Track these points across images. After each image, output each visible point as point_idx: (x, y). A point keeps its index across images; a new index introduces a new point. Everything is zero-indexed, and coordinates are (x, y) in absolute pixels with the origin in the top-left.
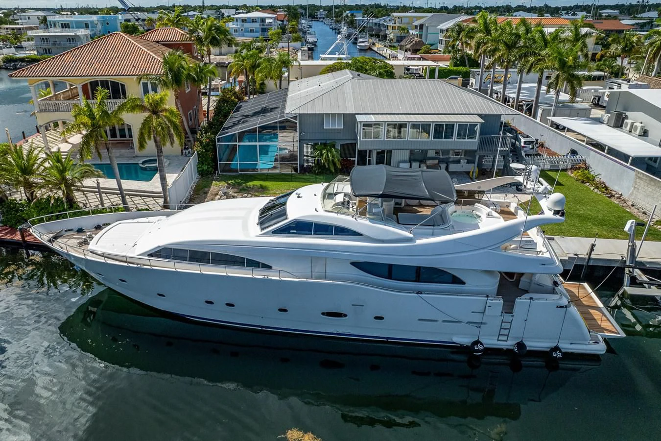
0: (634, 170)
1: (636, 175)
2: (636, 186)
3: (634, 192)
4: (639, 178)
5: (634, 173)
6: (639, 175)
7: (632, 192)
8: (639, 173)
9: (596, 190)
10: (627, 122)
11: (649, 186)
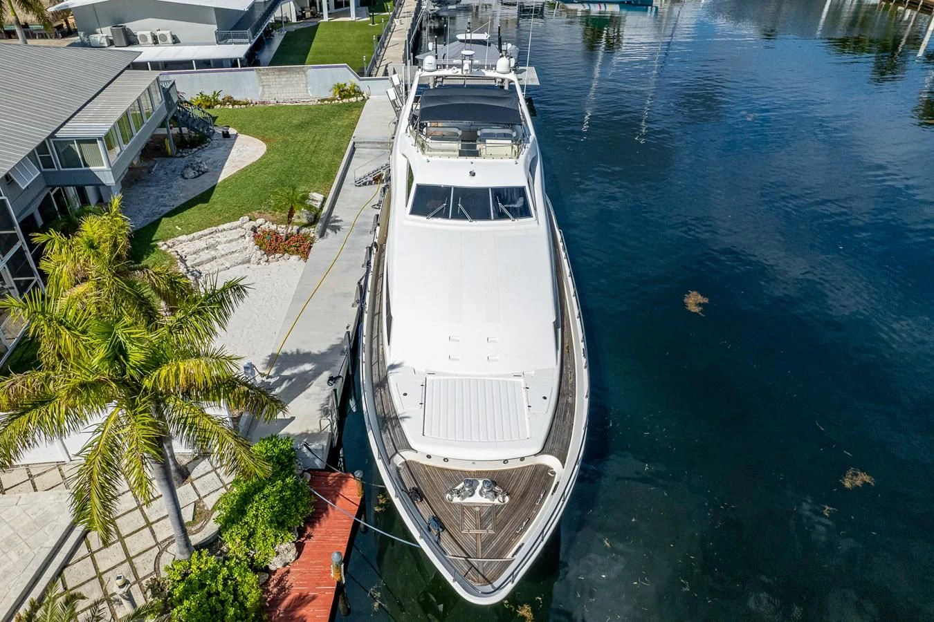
0: (253, 70)
1: (258, 73)
2: (265, 83)
3: (265, 90)
4: (263, 74)
5: (254, 73)
6: (262, 72)
7: (263, 91)
8: (260, 70)
9: (236, 106)
10: (141, 36)
11: (281, 76)
